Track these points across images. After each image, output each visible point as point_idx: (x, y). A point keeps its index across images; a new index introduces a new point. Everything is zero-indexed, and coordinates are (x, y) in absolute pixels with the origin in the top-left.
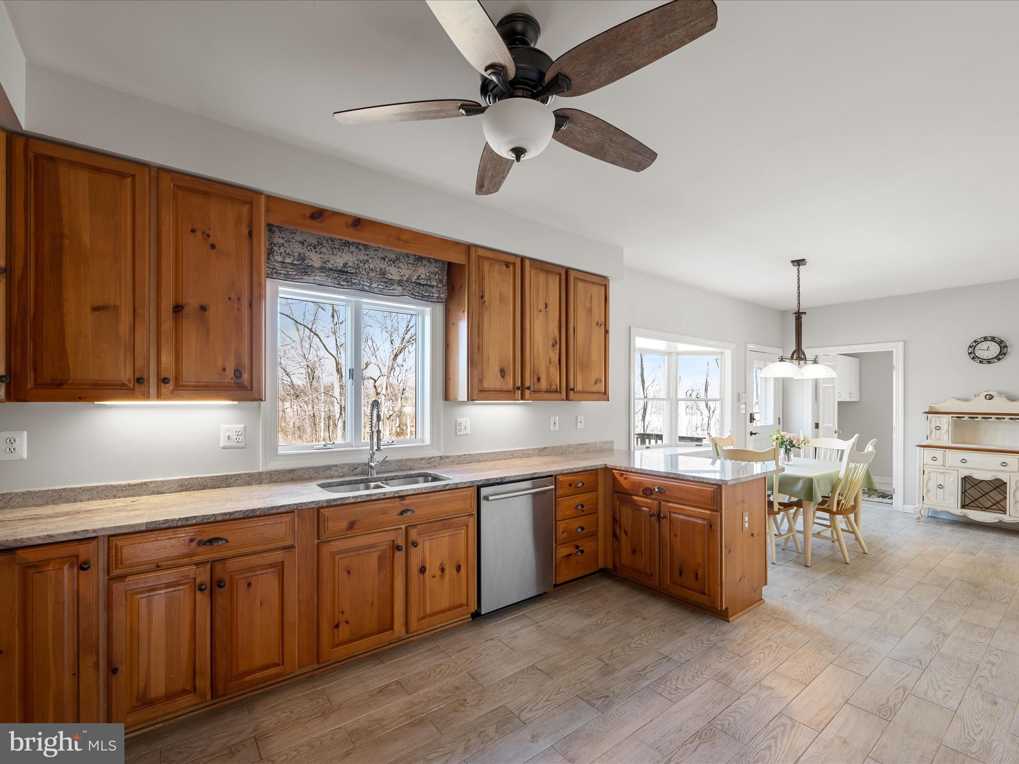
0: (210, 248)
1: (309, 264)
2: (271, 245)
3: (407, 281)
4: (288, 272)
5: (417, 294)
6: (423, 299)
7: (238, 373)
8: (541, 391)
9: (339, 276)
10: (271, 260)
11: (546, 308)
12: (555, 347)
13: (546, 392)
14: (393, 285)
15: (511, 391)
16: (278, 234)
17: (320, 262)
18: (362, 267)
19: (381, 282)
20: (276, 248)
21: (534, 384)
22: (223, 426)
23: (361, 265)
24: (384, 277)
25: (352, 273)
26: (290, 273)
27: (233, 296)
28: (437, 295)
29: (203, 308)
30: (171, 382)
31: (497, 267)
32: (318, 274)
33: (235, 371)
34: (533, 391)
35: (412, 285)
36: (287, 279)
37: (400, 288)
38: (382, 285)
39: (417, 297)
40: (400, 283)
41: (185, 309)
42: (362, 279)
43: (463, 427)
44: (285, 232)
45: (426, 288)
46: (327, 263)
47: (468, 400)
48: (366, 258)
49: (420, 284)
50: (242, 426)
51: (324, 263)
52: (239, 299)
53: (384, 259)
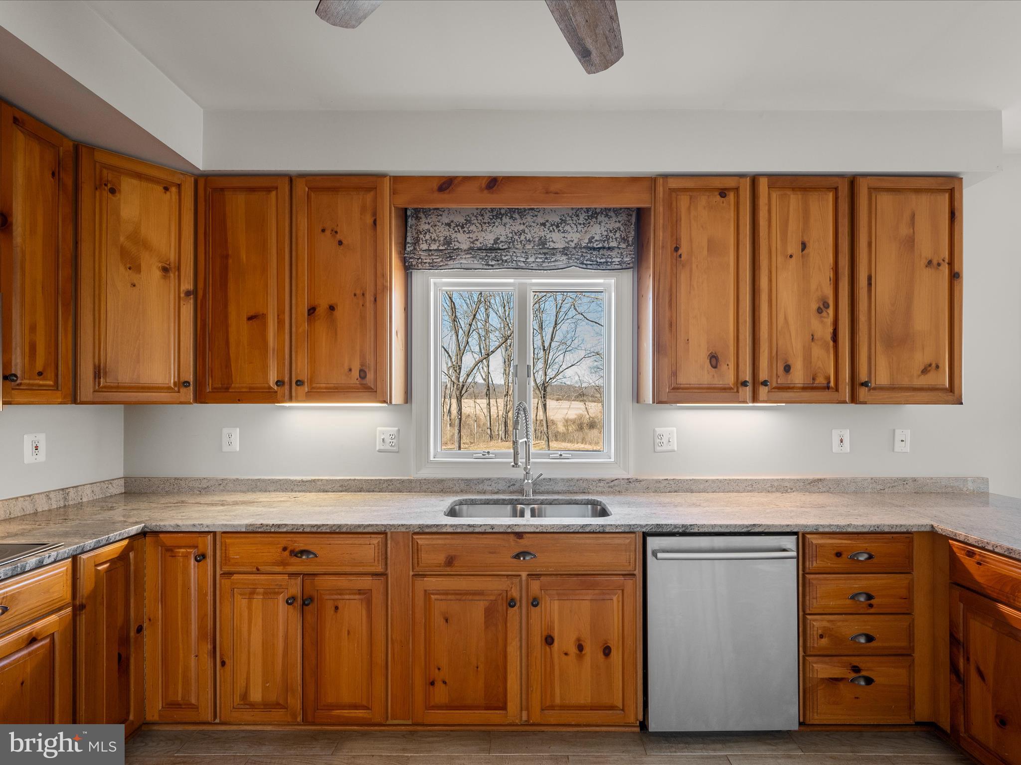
0: (338, 245)
1: (455, 248)
2: (417, 233)
3: (575, 248)
4: (433, 259)
5: (589, 262)
6: (599, 268)
7: (363, 374)
8: (793, 388)
9: (487, 255)
10: (417, 250)
11: (803, 250)
12: (824, 314)
13: (804, 388)
14: (554, 255)
15: (731, 388)
16: (424, 220)
17: (468, 243)
18: (517, 240)
19: (540, 253)
20: (421, 236)
21: (778, 376)
22: (379, 428)
23: (516, 237)
24: (544, 248)
25: (505, 249)
26: (435, 260)
27: (358, 292)
28: (619, 260)
29: (332, 308)
30: (306, 384)
31: (703, 200)
32: (464, 257)
33: (361, 371)
34: (774, 388)
35: (581, 252)
36: (433, 268)
37: (564, 258)
38: (540, 258)
39: (589, 267)
40: (565, 251)
41: (317, 310)
42: (515, 254)
43: (665, 440)
44: (432, 216)
45: (602, 252)
46: (476, 242)
47: (654, 402)
48: (522, 227)
49: (594, 249)
50: (397, 429)
51: (473, 242)
52: (363, 295)
53: (544, 225)
